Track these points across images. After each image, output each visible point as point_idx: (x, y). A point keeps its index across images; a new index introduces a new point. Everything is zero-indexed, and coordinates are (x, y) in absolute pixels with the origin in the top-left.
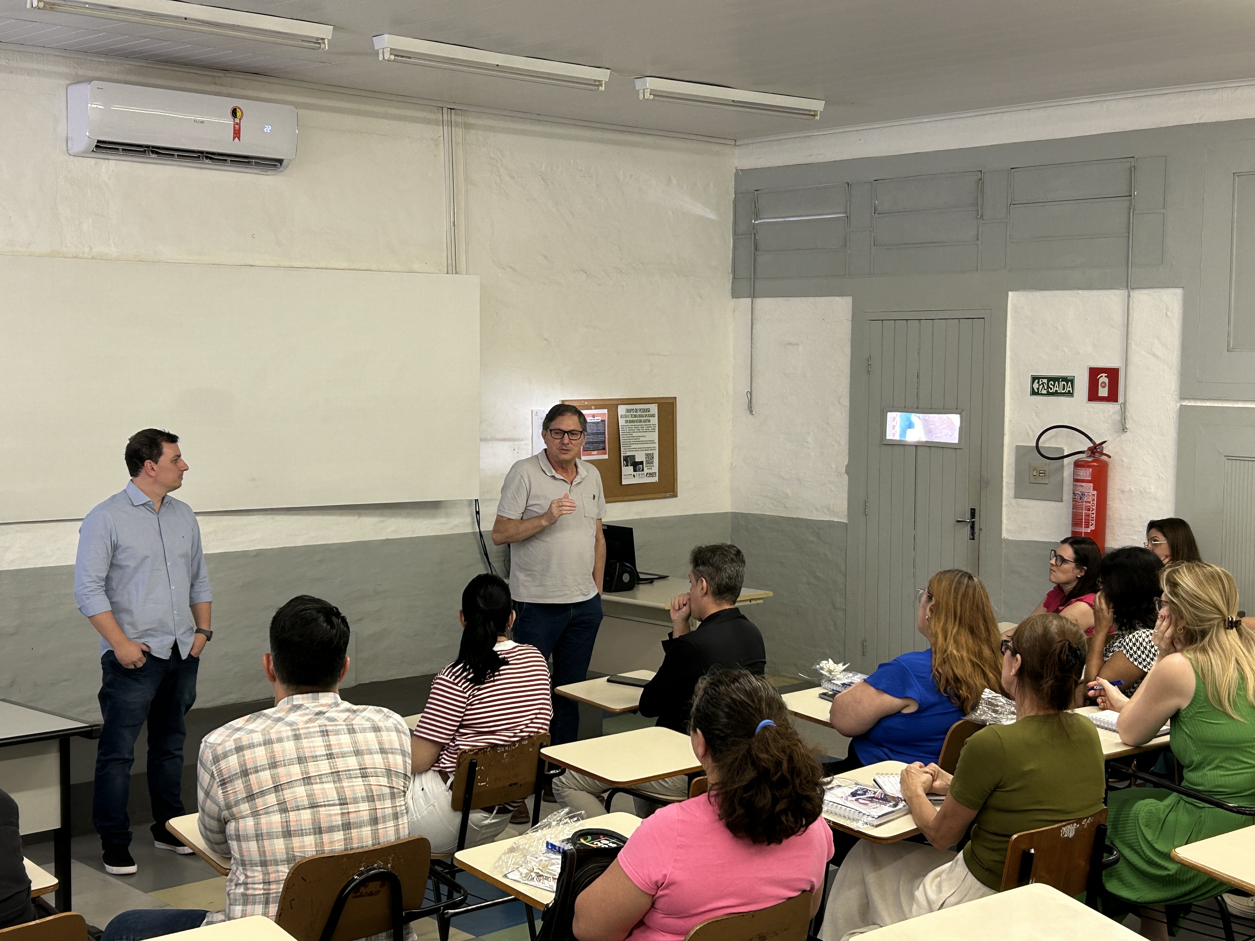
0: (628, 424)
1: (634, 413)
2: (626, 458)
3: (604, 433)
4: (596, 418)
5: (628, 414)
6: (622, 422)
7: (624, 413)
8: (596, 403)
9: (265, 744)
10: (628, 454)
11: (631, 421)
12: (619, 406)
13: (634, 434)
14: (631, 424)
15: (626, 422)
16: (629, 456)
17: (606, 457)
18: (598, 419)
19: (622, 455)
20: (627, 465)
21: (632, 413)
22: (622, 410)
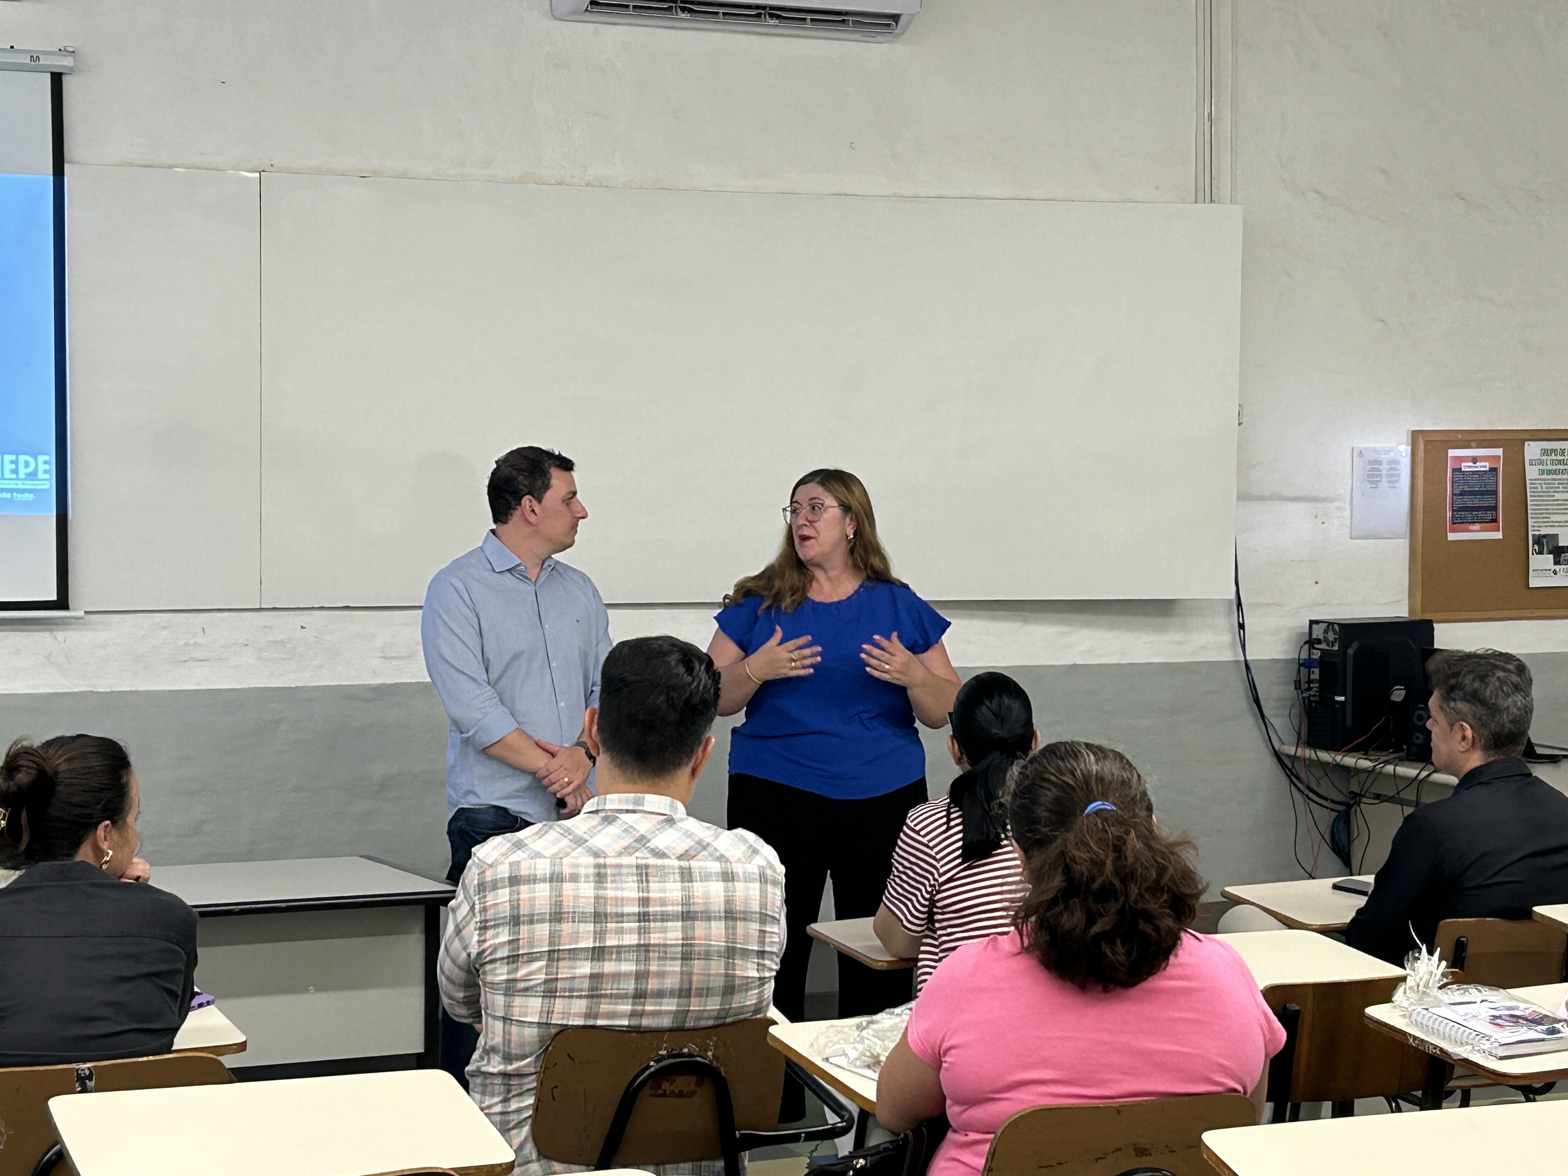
0: (1545, 476)
1: (1559, 458)
2: (1538, 540)
3: (1495, 493)
4: (1478, 464)
5: (1545, 458)
6: (1532, 472)
7: (1537, 456)
8: (1479, 437)
9: (551, 880)
10: (1544, 531)
11: (1550, 472)
12: (1526, 443)
13: (1558, 496)
14: (1551, 477)
15: (1542, 472)
16: (1545, 536)
17: (1499, 535)
18: (1483, 466)
19: (1530, 533)
20: (1541, 552)
21: (1553, 457)
22: (1532, 450)
